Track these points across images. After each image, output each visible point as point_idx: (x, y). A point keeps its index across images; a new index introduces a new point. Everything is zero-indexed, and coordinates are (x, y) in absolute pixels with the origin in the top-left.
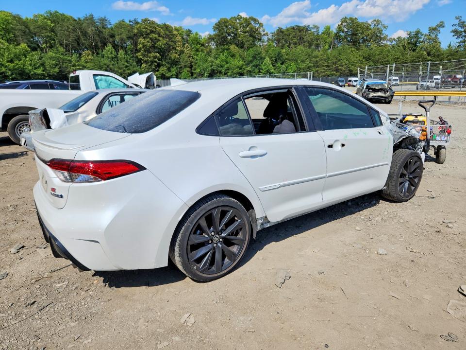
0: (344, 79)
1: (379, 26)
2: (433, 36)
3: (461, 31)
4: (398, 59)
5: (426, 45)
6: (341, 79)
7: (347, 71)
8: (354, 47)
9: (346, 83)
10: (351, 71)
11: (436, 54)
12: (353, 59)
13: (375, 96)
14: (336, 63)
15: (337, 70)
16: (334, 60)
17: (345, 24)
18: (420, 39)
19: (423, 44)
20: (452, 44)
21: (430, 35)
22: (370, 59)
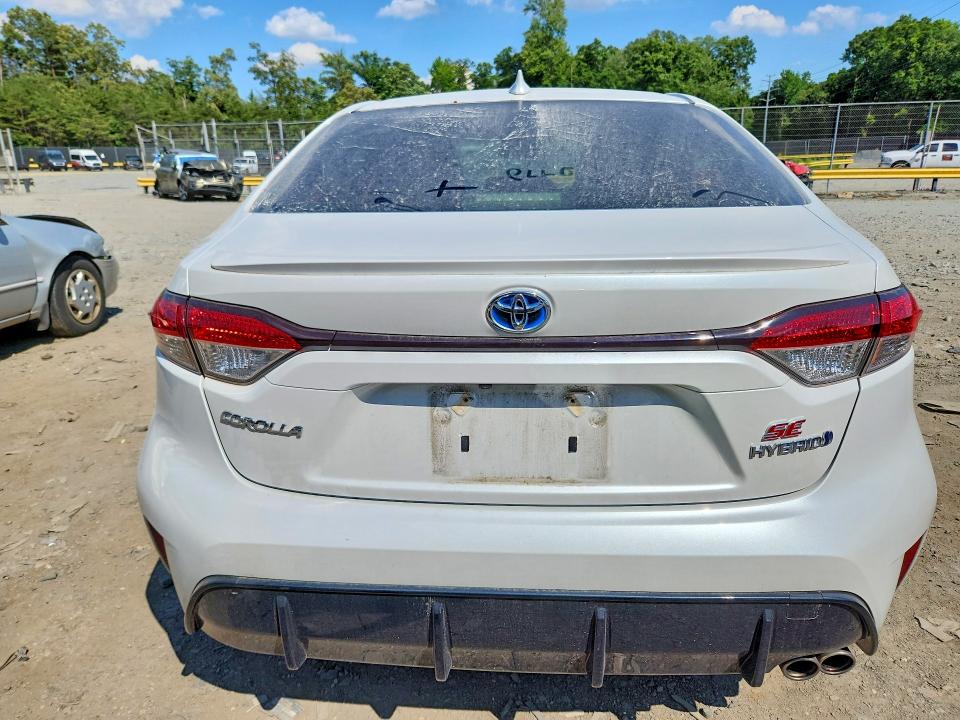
0: (58, 152)
1: (105, 40)
2: (221, 75)
3: (266, 72)
4: (166, 114)
5: (212, 91)
6: (53, 152)
7: (61, 134)
8: (60, 80)
9: (68, 162)
10: (70, 134)
11: (235, 110)
12: (68, 108)
13: (209, 186)
14: (25, 114)
15: (35, 131)
16: (20, 106)
17: (19, 23)
18: (197, 78)
19: (206, 87)
20: (255, 95)
21: (214, 72)
22: (108, 110)
